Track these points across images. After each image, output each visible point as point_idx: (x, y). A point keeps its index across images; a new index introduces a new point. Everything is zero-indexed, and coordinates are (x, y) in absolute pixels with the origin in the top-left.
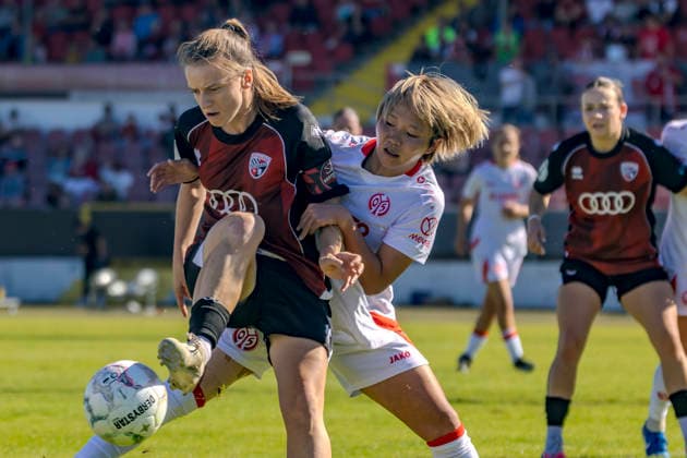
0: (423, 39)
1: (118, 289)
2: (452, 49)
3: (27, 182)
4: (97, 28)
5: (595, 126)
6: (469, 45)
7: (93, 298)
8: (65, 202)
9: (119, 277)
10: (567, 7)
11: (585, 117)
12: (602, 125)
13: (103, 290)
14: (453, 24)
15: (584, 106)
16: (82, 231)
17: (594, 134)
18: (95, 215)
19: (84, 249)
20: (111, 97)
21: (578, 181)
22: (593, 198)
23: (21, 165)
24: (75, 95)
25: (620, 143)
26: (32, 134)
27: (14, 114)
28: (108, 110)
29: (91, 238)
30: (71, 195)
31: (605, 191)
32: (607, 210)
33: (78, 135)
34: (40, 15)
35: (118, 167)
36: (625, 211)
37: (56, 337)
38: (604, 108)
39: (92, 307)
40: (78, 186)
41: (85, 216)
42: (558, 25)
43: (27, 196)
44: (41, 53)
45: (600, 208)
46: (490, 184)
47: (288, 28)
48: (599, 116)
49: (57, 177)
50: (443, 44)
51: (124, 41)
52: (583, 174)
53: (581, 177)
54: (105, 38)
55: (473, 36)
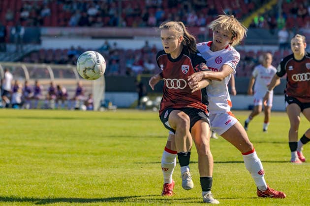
0: (253, 20)
1: (150, 103)
2: (263, 24)
3: (120, 67)
4: (143, 15)
5: (296, 50)
6: (268, 23)
7: (141, 106)
8: (132, 74)
9: (150, 99)
10: (302, 11)
11: (292, 48)
12: (298, 50)
13: (144, 104)
14: (263, 15)
15: (292, 44)
16: (138, 84)
17: (295, 53)
18: (142, 78)
19: (138, 90)
20: (147, 39)
21: (291, 70)
22: (297, 76)
23: (117, 61)
24: (136, 38)
25: (304, 57)
26: (121, 51)
27: (115, 44)
28: (147, 43)
29: (140, 86)
30: (134, 71)
31: (301, 73)
32: (302, 79)
33: (137, 51)
34: (124, 11)
35: (150, 62)
36: (308, 80)
37: (129, 119)
38: (299, 44)
39: (141, 109)
40: (136, 68)
41: (139, 79)
42: (298, 16)
43: (119, 72)
44: (124, 23)
45: (300, 79)
46: (261, 73)
47: (207, 16)
48: (297, 47)
49: (129, 66)
50: (260, 22)
51: (152, 20)
52: (293, 68)
53: (292, 69)
54: (146, 19)
55: (270, 20)
